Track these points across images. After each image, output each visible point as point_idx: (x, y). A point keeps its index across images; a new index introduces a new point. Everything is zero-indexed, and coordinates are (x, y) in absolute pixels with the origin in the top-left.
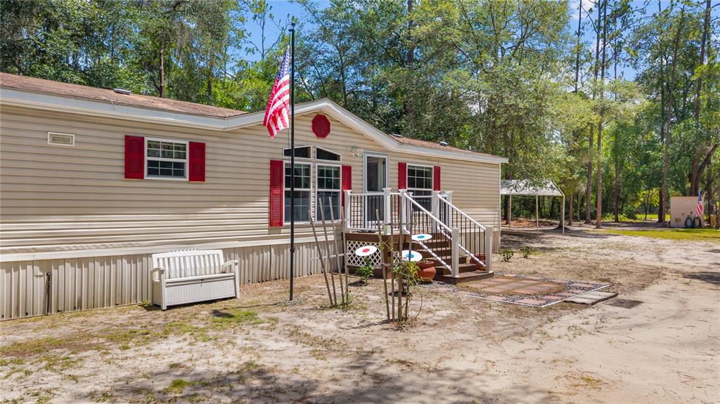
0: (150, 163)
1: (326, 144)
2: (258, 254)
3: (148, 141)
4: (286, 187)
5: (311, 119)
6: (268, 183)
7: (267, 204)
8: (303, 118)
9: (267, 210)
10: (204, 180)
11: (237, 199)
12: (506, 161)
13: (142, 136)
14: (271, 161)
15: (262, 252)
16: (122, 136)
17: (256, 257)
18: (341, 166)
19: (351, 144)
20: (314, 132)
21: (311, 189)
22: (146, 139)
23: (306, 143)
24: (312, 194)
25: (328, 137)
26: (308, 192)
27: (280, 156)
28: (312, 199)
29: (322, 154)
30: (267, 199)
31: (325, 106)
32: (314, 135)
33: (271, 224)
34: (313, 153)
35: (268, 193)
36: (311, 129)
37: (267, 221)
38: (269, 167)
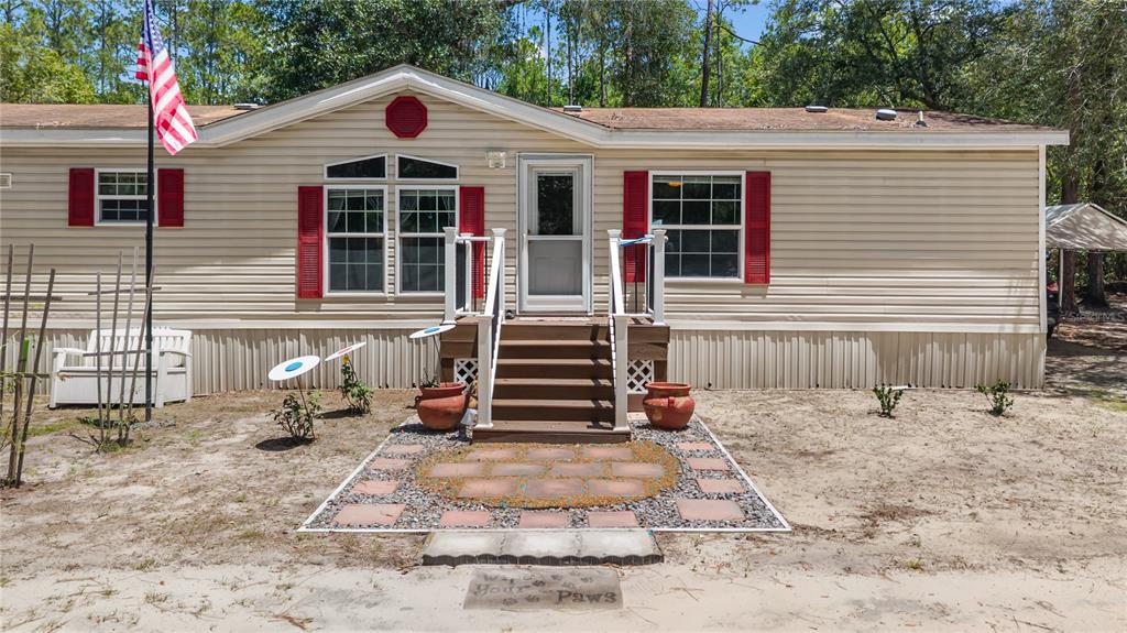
0: (105, 204)
1: (420, 148)
2: (276, 342)
3: (100, 174)
4: (329, 231)
5: (384, 107)
6: (295, 225)
7: (293, 261)
8: (367, 107)
9: (293, 270)
10: (182, 225)
11: (240, 253)
12: (1062, 138)
13: (91, 167)
14: (300, 188)
15: (283, 340)
16: (66, 170)
17: (273, 347)
18: (457, 188)
19: (485, 144)
20: (391, 129)
21: (386, 233)
22: (97, 171)
23: (373, 151)
24: (387, 243)
25: (423, 135)
26: (382, 239)
27: (320, 178)
28: (387, 252)
29: (410, 168)
30: (293, 252)
31: (402, 78)
32: (391, 134)
33: (301, 293)
34: (392, 167)
35: (295, 243)
36: (384, 125)
37: (293, 288)
38: (296, 198)
